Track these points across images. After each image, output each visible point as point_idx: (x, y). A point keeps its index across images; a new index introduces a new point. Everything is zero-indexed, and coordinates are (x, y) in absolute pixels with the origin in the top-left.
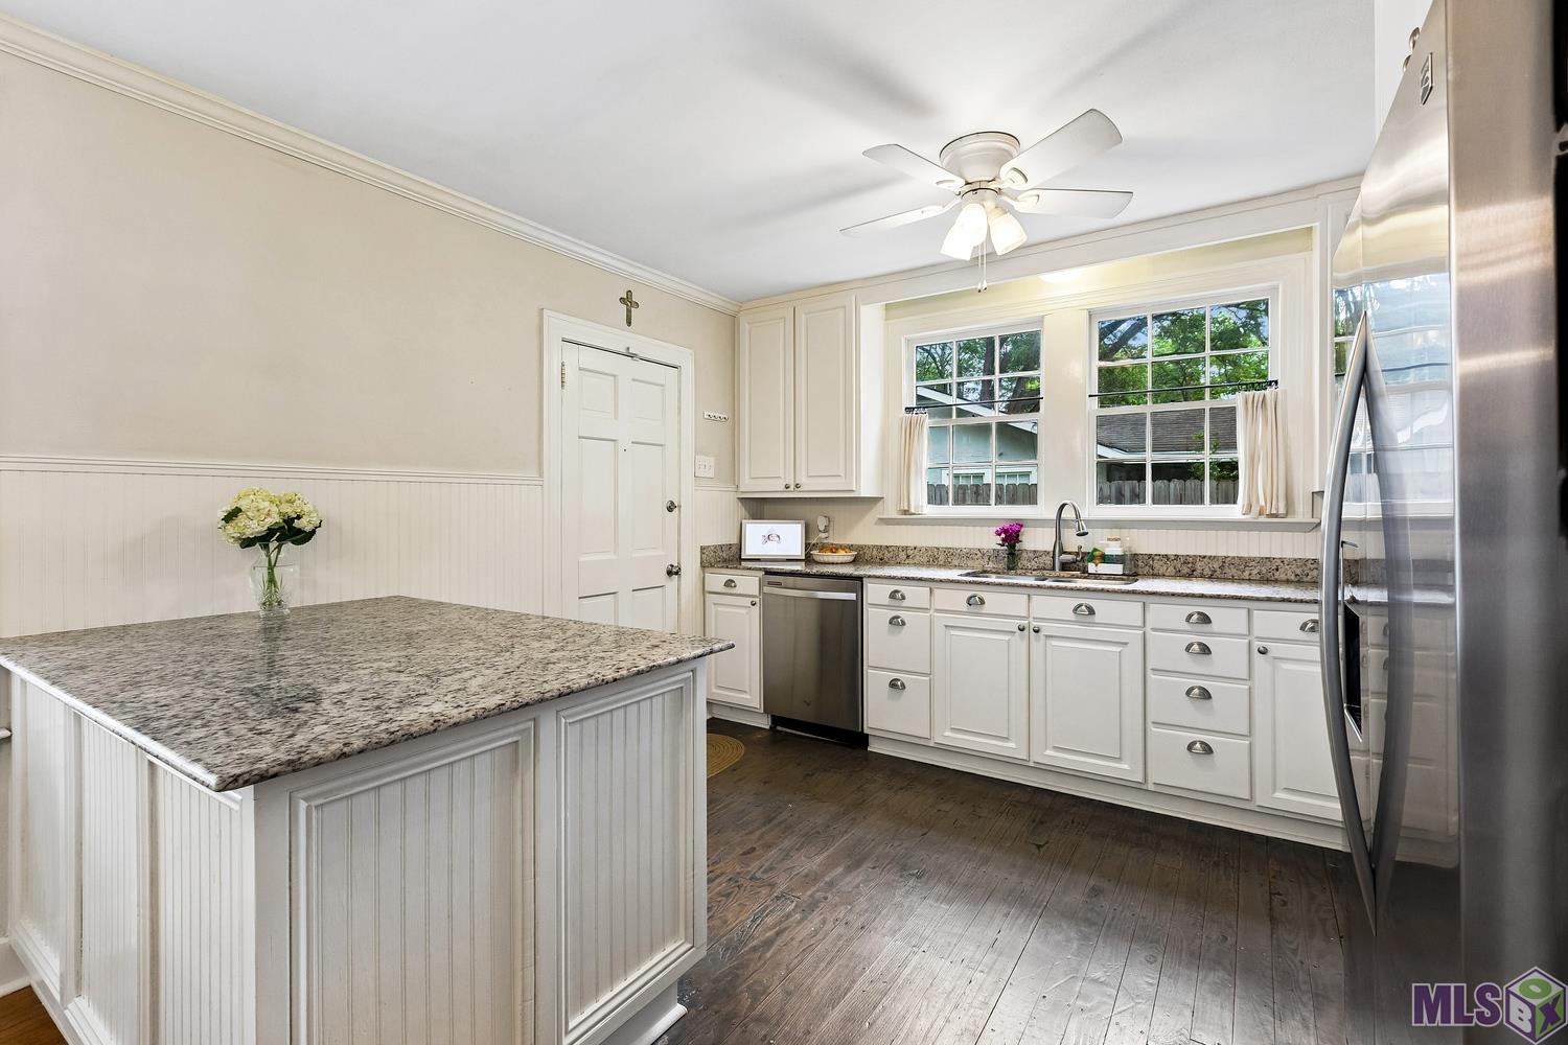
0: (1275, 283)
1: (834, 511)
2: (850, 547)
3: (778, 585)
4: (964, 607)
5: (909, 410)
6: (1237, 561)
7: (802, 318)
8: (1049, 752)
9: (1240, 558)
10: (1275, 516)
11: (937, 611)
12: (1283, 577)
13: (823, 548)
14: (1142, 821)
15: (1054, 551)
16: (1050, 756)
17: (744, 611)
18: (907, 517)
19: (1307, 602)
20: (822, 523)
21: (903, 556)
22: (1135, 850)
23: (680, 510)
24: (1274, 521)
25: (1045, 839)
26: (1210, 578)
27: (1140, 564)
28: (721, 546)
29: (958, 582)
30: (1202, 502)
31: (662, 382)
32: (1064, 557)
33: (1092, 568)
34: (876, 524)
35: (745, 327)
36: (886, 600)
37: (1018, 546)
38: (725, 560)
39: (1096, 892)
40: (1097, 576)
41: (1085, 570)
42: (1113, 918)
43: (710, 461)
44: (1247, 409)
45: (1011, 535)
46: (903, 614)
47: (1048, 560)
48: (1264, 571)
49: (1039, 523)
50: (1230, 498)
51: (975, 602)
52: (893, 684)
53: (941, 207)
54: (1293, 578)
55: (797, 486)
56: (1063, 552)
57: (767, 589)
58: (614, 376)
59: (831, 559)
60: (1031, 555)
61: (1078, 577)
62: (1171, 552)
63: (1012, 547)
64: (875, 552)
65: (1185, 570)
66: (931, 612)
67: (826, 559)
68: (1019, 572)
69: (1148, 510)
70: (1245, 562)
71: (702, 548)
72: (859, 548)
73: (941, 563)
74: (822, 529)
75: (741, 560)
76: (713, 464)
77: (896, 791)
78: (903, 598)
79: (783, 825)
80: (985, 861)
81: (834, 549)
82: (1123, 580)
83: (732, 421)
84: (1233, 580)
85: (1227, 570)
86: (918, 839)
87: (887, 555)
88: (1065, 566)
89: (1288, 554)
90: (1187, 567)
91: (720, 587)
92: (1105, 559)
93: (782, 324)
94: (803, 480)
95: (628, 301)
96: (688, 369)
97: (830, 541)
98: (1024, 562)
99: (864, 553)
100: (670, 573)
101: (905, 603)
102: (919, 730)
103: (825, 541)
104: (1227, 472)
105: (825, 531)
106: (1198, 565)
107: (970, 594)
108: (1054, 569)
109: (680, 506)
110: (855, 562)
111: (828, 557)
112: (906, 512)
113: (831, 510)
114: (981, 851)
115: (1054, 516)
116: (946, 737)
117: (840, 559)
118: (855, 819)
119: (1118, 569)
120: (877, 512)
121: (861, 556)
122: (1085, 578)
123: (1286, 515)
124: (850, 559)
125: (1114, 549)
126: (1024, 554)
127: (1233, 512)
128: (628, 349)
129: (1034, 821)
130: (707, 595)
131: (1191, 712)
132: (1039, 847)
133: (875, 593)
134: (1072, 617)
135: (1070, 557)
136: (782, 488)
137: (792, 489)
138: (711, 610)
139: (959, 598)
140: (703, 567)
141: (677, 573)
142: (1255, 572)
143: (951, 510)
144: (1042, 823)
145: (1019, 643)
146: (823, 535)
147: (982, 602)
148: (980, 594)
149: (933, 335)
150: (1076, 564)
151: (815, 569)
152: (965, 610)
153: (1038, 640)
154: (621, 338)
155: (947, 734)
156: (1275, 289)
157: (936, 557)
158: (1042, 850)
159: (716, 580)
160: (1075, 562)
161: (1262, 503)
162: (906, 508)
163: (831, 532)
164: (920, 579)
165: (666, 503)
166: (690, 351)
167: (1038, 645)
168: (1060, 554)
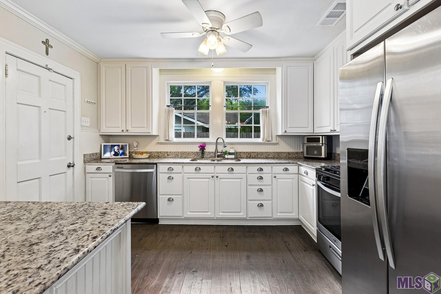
0: (268, 81)
1: (140, 140)
2: (147, 153)
3: (122, 168)
4: (194, 171)
5: (168, 106)
6: (260, 153)
7: (129, 69)
8: (221, 214)
9: (261, 152)
10: (268, 141)
11: (185, 173)
12: (270, 157)
13: (136, 153)
14: (247, 229)
15: (215, 152)
16: (221, 215)
17: (105, 179)
18: (168, 141)
19: (284, 163)
20: (135, 144)
21: (166, 155)
22: (250, 239)
23: (74, 139)
24: (268, 143)
25: (227, 243)
26: (254, 158)
27: (238, 155)
28: (93, 154)
29: (190, 163)
30: (251, 137)
31: (65, 84)
32: (218, 153)
33: (226, 156)
34: (156, 144)
35: (103, 69)
36: (166, 171)
37: (205, 151)
38: (94, 159)
39: (248, 257)
40: (228, 159)
41: (224, 157)
42: (257, 265)
43: (88, 120)
44: (263, 113)
45: (202, 147)
46: (172, 175)
47: (213, 155)
48: (266, 155)
49: (210, 143)
50: (258, 137)
51: (197, 170)
52: (169, 200)
53: (199, 34)
54: (272, 157)
55: (127, 131)
56: (218, 152)
57: (117, 170)
58: (39, 77)
59: (141, 157)
60: (208, 153)
61: (222, 159)
62: (245, 151)
63: (203, 151)
64: (156, 154)
65: (249, 156)
66: (183, 173)
67: (139, 157)
68: (205, 159)
69: (239, 140)
70: (262, 153)
71: (84, 155)
72: (150, 153)
73: (180, 157)
74: (135, 146)
75: (101, 158)
76: (89, 121)
77: (175, 238)
78: (173, 169)
79: (137, 266)
80: (214, 257)
81: (142, 153)
82: (235, 159)
83: (97, 104)
84: (259, 158)
85: (258, 156)
86: (190, 255)
87: (160, 155)
88: (218, 156)
89: (271, 151)
90: (249, 155)
91: (94, 170)
92: (230, 154)
93: (120, 70)
94: (129, 128)
95: (46, 43)
96: (78, 81)
97: (138, 150)
98: (205, 156)
99: (152, 155)
100: (69, 166)
101: (173, 171)
102: (179, 214)
103: (136, 151)
104: (257, 130)
105: (137, 147)
106: (252, 155)
107: (196, 167)
108: (215, 157)
109: (73, 138)
110: (149, 158)
111: (140, 156)
112: (167, 140)
113: (139, 140)
114: (211, 253)
115: (215, 142)
116: (189, 214)
117: (145, 157)
118: (165, 254)
119: (233, 156)
120: (156, 140)
121: (151, 155)
122: (224, 159)
123: (271, 141)
124: (148, 156)
125: (232, 151)
126: (206, 153)
127: (260, 140)
128: (47, 65)
129: (221, 237)
130: (87, 174)
131: (258, 196)
132: (226, 246)
133: (162, 168)
134: (227, 172)
135: (219, 154)
136: (121, 131)
137: (125, 131)
138: (89, 180)
139: (192, 168)
140: (85, 162)
141: (73, 166)
142: (264, 156)
143: (182, 140)
144: (223, 237)
145: (211, 181)
146: (136, 149)
147: (200, 169)
148: (199, 167)
149: (177, 82)
150: (222, 156)
151: (134, 161)
152: (194, 172)
153: (217, 180)
154: (44, 60)
155: (188, 213)
156: (268, 83)
157: (177, 155)
158: (228, 247)
159: (92, 167)
160: (221, 155)
161: (266, 138)
162: (168, 139)
163: (139, 147)
164: (179, 163)
165: (67, 136)
166: (79, 73)
167: (217, 181)
168: (217, 153)
